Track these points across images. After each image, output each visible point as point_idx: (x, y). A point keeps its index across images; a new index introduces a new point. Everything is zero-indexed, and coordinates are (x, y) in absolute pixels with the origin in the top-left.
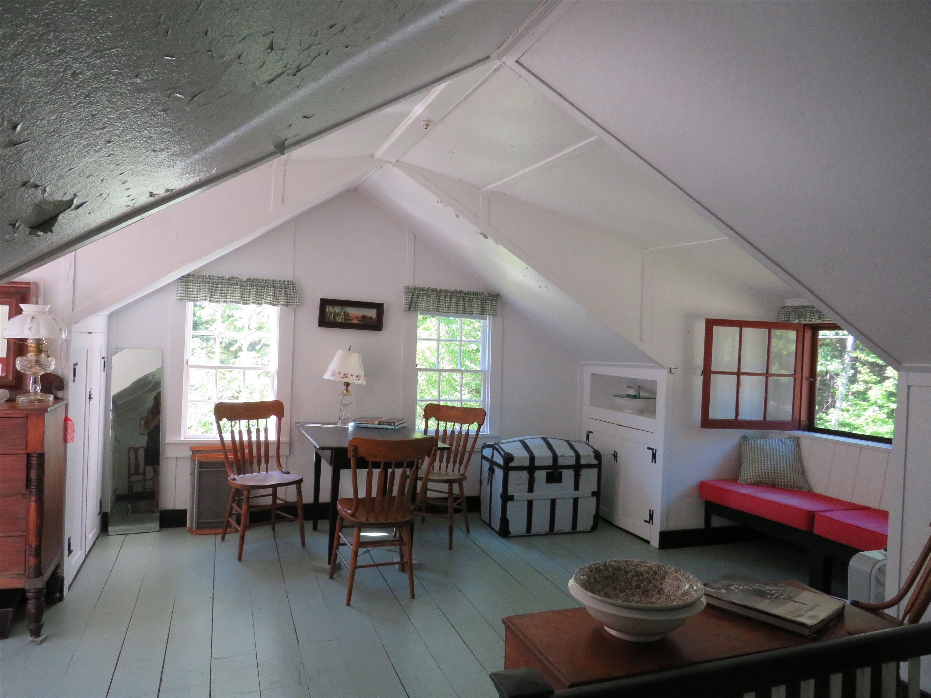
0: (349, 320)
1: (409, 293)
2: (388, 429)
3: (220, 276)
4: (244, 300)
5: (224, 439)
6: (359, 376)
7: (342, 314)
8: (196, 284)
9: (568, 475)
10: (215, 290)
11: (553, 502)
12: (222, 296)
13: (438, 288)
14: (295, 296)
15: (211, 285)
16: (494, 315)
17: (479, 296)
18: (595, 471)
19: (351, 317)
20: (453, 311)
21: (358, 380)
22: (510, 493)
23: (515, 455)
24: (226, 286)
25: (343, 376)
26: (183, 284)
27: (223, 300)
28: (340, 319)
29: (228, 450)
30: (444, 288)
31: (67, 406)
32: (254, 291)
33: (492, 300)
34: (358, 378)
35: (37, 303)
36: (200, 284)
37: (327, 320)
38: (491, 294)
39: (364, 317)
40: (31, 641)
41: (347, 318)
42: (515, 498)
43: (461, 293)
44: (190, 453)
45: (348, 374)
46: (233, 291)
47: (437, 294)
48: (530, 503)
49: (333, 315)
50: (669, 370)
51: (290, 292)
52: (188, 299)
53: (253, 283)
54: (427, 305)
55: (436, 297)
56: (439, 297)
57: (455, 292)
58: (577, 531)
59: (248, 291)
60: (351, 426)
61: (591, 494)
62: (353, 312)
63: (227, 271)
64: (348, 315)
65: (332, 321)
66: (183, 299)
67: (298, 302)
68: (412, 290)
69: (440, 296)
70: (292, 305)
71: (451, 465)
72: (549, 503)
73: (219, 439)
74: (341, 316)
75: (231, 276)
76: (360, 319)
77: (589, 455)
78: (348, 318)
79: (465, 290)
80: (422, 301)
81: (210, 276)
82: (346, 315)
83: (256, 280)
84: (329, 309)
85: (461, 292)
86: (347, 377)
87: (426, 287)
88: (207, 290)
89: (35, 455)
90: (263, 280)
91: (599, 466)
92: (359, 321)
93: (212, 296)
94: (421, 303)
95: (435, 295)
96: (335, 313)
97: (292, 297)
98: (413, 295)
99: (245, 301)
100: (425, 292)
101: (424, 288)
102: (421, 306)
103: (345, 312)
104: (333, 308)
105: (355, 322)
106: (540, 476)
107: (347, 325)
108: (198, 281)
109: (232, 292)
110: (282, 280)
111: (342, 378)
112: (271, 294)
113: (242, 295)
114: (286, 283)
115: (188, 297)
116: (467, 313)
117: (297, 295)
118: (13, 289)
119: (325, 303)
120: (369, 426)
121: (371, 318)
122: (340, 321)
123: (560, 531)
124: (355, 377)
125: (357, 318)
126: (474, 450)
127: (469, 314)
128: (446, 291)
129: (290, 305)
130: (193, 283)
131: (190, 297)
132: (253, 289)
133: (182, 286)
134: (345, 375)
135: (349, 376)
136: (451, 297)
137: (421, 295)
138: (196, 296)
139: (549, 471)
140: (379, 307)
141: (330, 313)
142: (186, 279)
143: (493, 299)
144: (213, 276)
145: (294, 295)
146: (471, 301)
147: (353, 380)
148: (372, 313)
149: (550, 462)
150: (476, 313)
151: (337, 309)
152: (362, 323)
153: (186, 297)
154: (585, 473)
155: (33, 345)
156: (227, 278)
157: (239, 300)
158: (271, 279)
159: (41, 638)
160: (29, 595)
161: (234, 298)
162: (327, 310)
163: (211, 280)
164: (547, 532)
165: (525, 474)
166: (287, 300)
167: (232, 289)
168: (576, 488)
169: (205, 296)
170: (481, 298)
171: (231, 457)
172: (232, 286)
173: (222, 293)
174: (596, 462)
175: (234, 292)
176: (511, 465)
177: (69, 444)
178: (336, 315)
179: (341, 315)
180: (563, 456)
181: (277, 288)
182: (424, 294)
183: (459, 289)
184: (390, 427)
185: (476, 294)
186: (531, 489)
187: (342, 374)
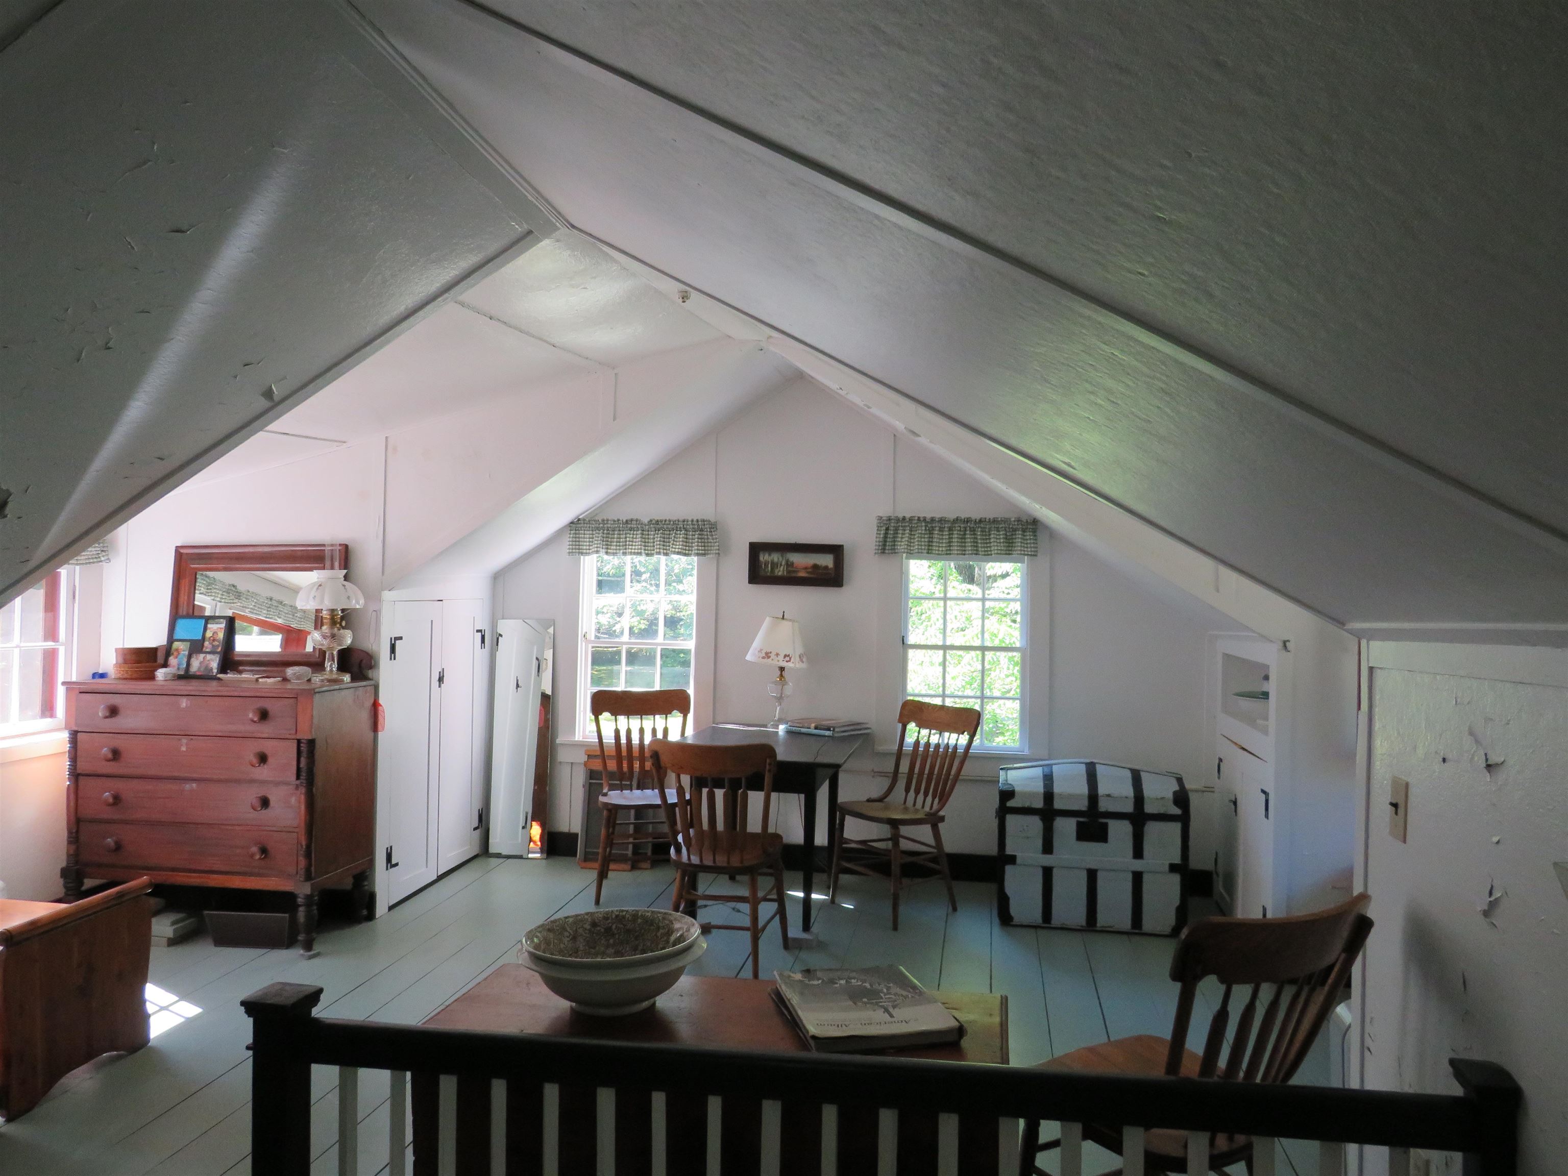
0: (794, 571)
1: (881, 527)
2: (825, 736)
3: (616, 519)
4: (648, 550)
5: (604, 741)
6: (789, 656)
7: (783, 563)
8: (588, 532)
9: (1120, 831)
10: (611, 538)
11: (1092, 875)
12: (620, 546)
13: (929, 516)
14: (715, 541)
15: (605, 531)
16: (1031, 555)
17: (1000, 524)
18: (1176, 827)
19: (796, 567)
20: (956, 552)
21: (787, 661)
22: (1009, 851)
23: (1017, 789)
24: (624, 532)
25: (764, 655)
26: (572, 532)
27: (621, 551)
28: (780, 572)
29: (608, 756)
30: (938, 516)
31: (376, 688)
32: (658, 537)
33: (1024, 531)
34: (787, 659)
35: (332, 568)
36: (592, 531)
37: (762, 573)
38: (1021, 521)
39: (815, 567)
40: (302, 955)
41: (790, 569)
42: (1018, 861)
43: (967, 522)
44: (585, 758)
45: (771, 653)
46: (633, 538)
47: (926, 526)
48: (1048, 873)
49: (770, 565)
50: (1281, 644)
51: (707, 535)
52: (579, 553)
53: (658, 525)
54: (910, 544)
55: (926, 530)
56: (931, 532)
57: (957, 520)
58: (1143, 932)
59: (652, 537)
60: (782, 728)
61: (1167, 868)
62: (800, 560)
63: (623, 512)
64: (792, 564)
65: (769, 574)
66: (572, 553)
67: (719, 550)
68: (885, 522)
69: (933, 528)
70: (710, 554)
71: (921, 797)
72: (1083, 876)
73: (597, 740)
74: (782, 567)
75: (629, 518)
76: (810, 570)
77: (1162, 798)
78: (793, 569)
79: (976, 516)
80: (902, 538)
81: (603, 520)
82: (789, 564)
83: (661, 521)
84: (764, 557)
85: (968, 520)
86: (769, 657)
87: (908, 516)
88: (599, 539)
89: (305, 741)
90: (670, 521)
91: (1184, 819)
92: (808, 573)
93: (609, 547)
94: (901, 542)
95: (924, 528)
96: (773, 563)
97: (711, 543)
98: (887, 529)
99: (649, 552)
100: (907, 524)
101: (904, 518)
102: (901, 545)
103: (787, 561)
104: (770, 555)
105: (802, 574)
106: (1066, 828)
107: (791, 580)
108: (589, 527)
109: (631, 539)
110: (695, 520)
111: (763, 658)
112: (681, 539)
113: (645, 543)
114: (700, 523)
115: (579, 549)
116: (980, 553)
117: (716, 539)
118: (299, 553)
119: (756, 549)
120: (803, 730)
121: (826, 567)
122: (780, 574)
123: (1109, 927)
124: (781, 658)
125: (806, 568)
126: (960, 777)
127: (985, 555)
128: (942, 520)
129: (708, 554)
130: (584, 531)
131: (582, 549)
132: (658, 534)
133: (571, 536)
134: (767, 654)
135: (772, 656)
136: (950, 529)
137: (900, 528)
138: (588, 547)
139: (1081, 819)
140: (836, 550)
141: (766, 564)
142: (576, 525)
143: (1027, 529)
144: (608, 520)
145: (713, 539)
146: (986, 534)
147: (778, 661)
148: (827, 561)
149: (1083, 805)
150: (994, 554)
151: (776, 557)
152: (812, 576)
153: (577, 550)
154: (1152, 830)
155: (328, 617)
156: (624, 521)
157: (639, 551)
158: (681, 519)
159: (312, 953)
160: (300, 900)
161: (633, 547)
162: (761, 558)
163: (605, 526)
164: (1082, 926)
165: (1035, 824)
166: (704, 546)
167: (631, 536)
168: (1138, 853)
169: (597, 547)
170: (1005, 528)
171: (612, 765)
172: (632, 532)
173: (620, 542)
174: (1177, 811)
175: (634, 540)
176: (1011, 804)
177: (380, 734)
178: (774, 565)
179: (781, 565)
180: (1109, 796)
181: (690, 531)
182: (905, 526)
183: (963, 516)
184: (827, 733)
185: (995, 521)
186: (1048, 848)
187: (764, 652)
